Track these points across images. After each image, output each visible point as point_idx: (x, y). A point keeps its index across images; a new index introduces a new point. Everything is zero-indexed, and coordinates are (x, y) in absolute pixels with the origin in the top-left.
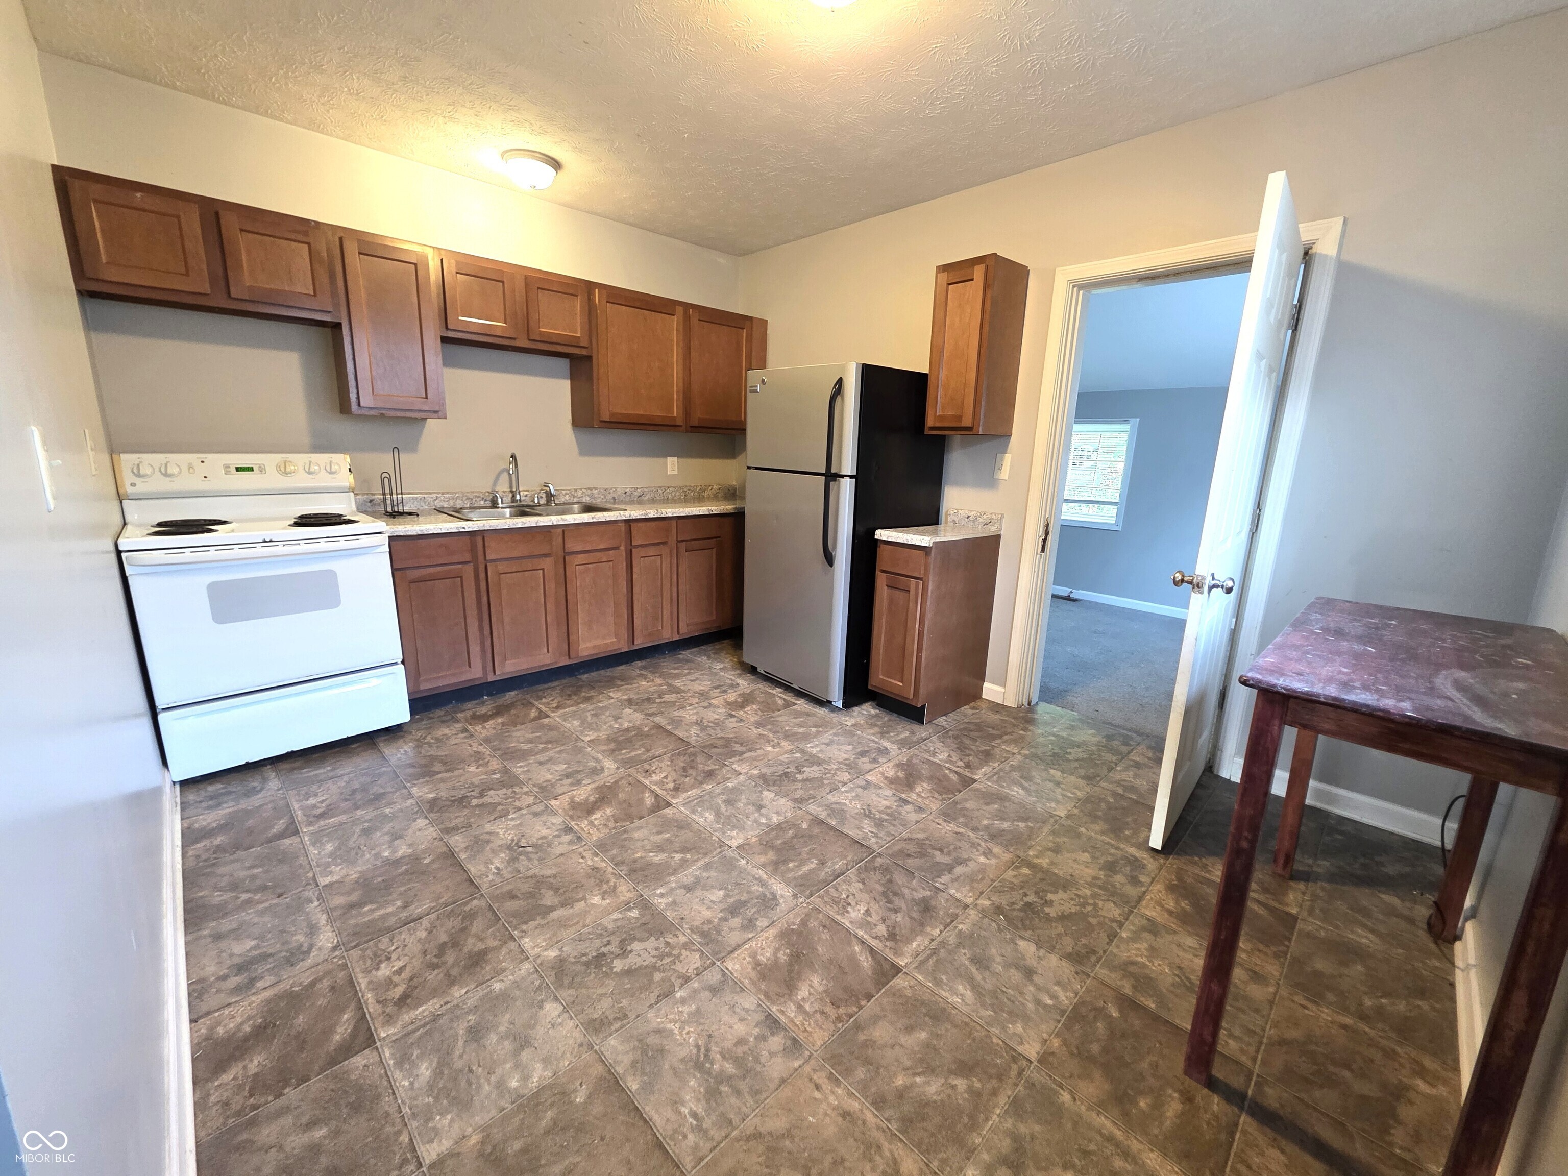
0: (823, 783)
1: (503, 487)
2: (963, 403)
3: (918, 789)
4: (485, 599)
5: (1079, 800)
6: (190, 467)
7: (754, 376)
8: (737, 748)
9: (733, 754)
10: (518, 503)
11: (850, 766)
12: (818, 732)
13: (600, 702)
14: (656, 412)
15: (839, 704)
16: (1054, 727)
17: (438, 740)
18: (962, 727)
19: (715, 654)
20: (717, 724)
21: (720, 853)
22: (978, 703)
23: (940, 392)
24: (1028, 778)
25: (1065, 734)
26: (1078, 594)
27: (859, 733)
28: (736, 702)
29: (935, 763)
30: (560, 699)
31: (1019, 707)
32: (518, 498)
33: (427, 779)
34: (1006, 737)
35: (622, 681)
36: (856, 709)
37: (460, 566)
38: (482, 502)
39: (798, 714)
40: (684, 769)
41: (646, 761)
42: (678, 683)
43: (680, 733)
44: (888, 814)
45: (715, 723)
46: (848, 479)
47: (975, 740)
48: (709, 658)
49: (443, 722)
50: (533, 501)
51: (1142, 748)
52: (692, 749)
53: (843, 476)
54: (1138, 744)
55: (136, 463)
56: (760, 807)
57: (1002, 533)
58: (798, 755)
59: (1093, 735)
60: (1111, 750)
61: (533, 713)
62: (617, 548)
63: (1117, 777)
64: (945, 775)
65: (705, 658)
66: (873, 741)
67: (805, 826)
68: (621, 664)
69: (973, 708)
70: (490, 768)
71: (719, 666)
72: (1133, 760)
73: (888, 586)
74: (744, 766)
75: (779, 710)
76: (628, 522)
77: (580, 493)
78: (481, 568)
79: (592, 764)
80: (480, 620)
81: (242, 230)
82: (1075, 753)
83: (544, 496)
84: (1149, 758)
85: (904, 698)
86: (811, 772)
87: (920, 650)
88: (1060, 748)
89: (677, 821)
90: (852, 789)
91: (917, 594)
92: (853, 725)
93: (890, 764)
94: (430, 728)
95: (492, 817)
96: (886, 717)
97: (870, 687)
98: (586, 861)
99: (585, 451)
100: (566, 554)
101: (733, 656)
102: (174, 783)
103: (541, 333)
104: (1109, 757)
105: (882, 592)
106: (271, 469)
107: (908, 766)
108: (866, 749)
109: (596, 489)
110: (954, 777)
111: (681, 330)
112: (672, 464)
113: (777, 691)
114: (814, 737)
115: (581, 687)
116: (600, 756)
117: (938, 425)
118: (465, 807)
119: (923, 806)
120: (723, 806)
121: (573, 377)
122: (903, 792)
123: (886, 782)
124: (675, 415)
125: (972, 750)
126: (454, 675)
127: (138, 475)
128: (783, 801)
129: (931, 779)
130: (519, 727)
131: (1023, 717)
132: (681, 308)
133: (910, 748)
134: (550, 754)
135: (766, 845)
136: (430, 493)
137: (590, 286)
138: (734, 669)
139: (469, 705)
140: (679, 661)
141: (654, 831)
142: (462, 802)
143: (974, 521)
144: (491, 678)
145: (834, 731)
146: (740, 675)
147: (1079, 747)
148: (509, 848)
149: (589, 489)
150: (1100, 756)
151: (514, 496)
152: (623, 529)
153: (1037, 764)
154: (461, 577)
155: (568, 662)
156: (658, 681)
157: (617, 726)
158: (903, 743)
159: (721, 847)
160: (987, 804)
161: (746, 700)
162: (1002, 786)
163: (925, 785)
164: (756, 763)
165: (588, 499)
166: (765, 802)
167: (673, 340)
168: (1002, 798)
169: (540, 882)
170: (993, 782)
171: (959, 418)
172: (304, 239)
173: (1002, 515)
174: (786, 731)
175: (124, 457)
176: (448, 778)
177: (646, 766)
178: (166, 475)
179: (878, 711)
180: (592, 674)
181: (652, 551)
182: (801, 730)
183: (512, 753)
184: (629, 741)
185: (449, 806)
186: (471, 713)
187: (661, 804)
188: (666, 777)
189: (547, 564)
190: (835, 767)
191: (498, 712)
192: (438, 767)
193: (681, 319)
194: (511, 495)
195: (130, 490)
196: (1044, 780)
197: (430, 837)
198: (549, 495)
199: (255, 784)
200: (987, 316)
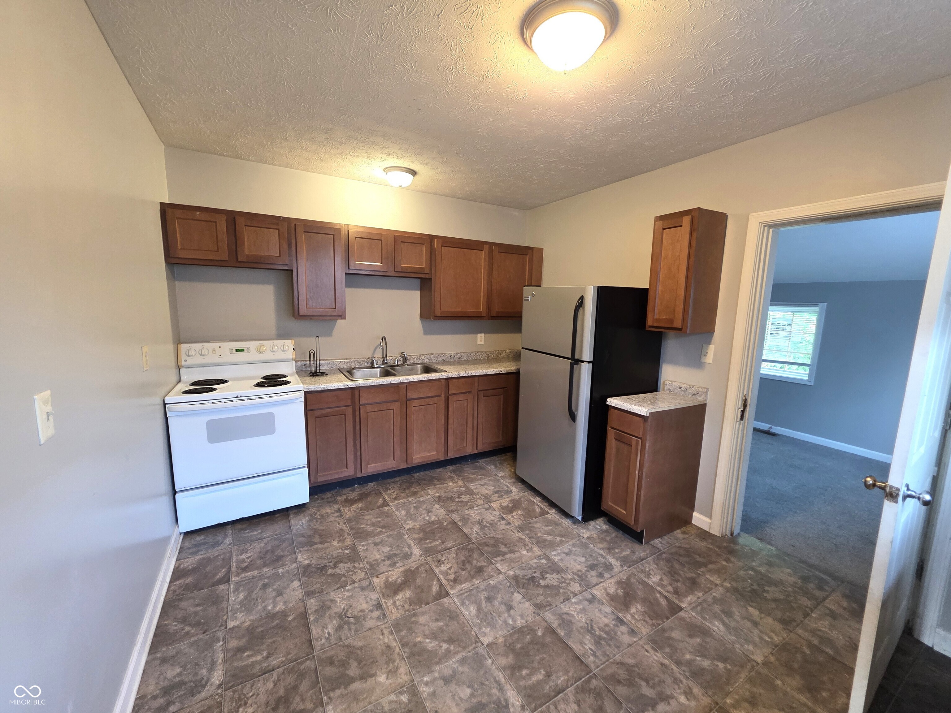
0: (559, 592)
1: (378, 354)
2: (674, 310)
3: (633, 610)
4: (358, 428)
5: (776, 646)
6: (214, 350)
7: (527, 290)
8: (503, 548)
9: (498, 554)
10: (386, 365)
11: (581, 578)
12: (562, 541)
13: (421, 496)
14: (470, 309)
15: (580, 518)
16: (754, 561)
17: (322, 516)
18: (674, 550)
19: (500, 463)
20: (492, 525)
21: (475, 648)
22: (689, 528)
23: (658, 302)
24: (729, 614)
25: (763, 569)
26: (777, 430)
27: (592, 546)
28: (508, 506)
29: (648, 585)
30: (398, 491)
31: (723, 537)
32: (386, 362)
33: (308, 548)
34: (711, 566)
35: (438, 480)
36: (592, 523)
37: (345, 408)
38: (366, 364)
39: (549, 523)
40: (463, 562)
41: (440, 552)
42: (472, 486)
43: (466, 530)
44: (606, 633)
45: (490, 524)
46: (587, 364)
47: (683, 565)
48: (496, 467)
49: (329, 502)
50: (394, 363)
51: (836, 596)
52: (471, 545)
53: (583, 362)
54: (834, 590)
55: (188, 349)
56: (510, 608)
57: (707, 402)
58: (544, 561)
59: (790, 575)
60: (807, 593)
61: (380, 501)
62: (439, 396)
63: (813, 625)
64: (656, 599)
65: (493, 467)
66: (602, 555)
67: (540, 633)
68: (440, 468)
69: (684, 533)
70: (346, 544)
71: (501, 474)
72: (828, 609)
73: (615, 438)
74: (504, 566)
75: (536, 517)
76: (447, 379)
77: (423, 357)
78: (357, 409)
79: (406, 549)
80: (355, 440)
81: (245, 226)
82: (773, 592)
83: (402, 359)
84: (845, 609)
85: (628, 523)
86: (552, 579)
87: (639, 490)
88: (758, 585)
89: (450, 611)
90: (581, 601)
91: (637, 449)
92: (588, 538)
93: (613, 581)
94: (321, 506)
95: (336, 588)
96: (614, 533)
97: (602, 509)
98: (384, 638)
99: (427, 332)
100: (408, 400)
101: (511, 467)
102: (181, 533)
103: (402, 268)
104: (805, 601)
105: (612, 444)
106: (253, 350)
107: (627, 584)
108: (595, 562)
109: (432, 354)
110: (663, 602)
111: (487, 259)
112: (480, 338)
113: (537, 500)
114: (558, 546)
115: (412, 483)
116: (412, 543)
117: (655, 325)
118: (323, 575)
119: (636, 629)
120: (484, 602)
121: (422, 289)
122: (620, 611)
123: (607, 598)
124: (481, 310)
125: (680, 575)
126: (338, 473)
127: (189, 356)
128: (527, 604)
129: (645, 601)
130: (370, 512)
131: (725, 547)
132: (488, 246)
133: (629, 567)
134: (383, 537)
135: (509, 648)
136: (337, 359)
137: (431, 238)
138: (511, 477)
139: (346, 491)
140: (476, 468)
141: (434, 618)
142: (322, 569)
143: (685, 391)
144: (359, 475)
145: (573, 542)
146: (514, 483)
147: (776, 585)
148: (340, 616)
149: (428, 354)
150: (795, 598)
151: (384, 360)
152: (444, 383)
153: (737, 600)
154: (345, 414)
155: (406, 467)
156: (460, 483)
157: (427, 519)
158: (625, 561)
159: (476, 642)
160: (691, 636)
161: (515, 505)
162: (704, 619)
163: (639, 607)
164: (513, 564)
165: (428, 360)
166: (514, 604)
167: (481, 265)
168: (705, 633)
169: (351, 651)
170: (697, 613)
171: (671, 321)
172: (277, 227)
173: (708, 389)
174: (538, 537)
175: (183, 346)
176: (320, 549)
177: (439, 557)
178: (201, 355)
179: (608, 527)
180: (422, 473)
181: (461, 397)
182: (549, 538)
183: (361, 533)
184: (433, 532)
185: (315, 573)
186: (345, 497)
187: (443, 593)
188: (450, 569)
189: (396, 406)
190: (570, 577)
191: (361, 498)
192: (317, 539)
193: (487, 252)
194: (382, 359)
195: (184, 363)
196: (743, 618)
197: (297, 598)
198: (405, 360)
199: (220, 538)
200: (693, 251)
